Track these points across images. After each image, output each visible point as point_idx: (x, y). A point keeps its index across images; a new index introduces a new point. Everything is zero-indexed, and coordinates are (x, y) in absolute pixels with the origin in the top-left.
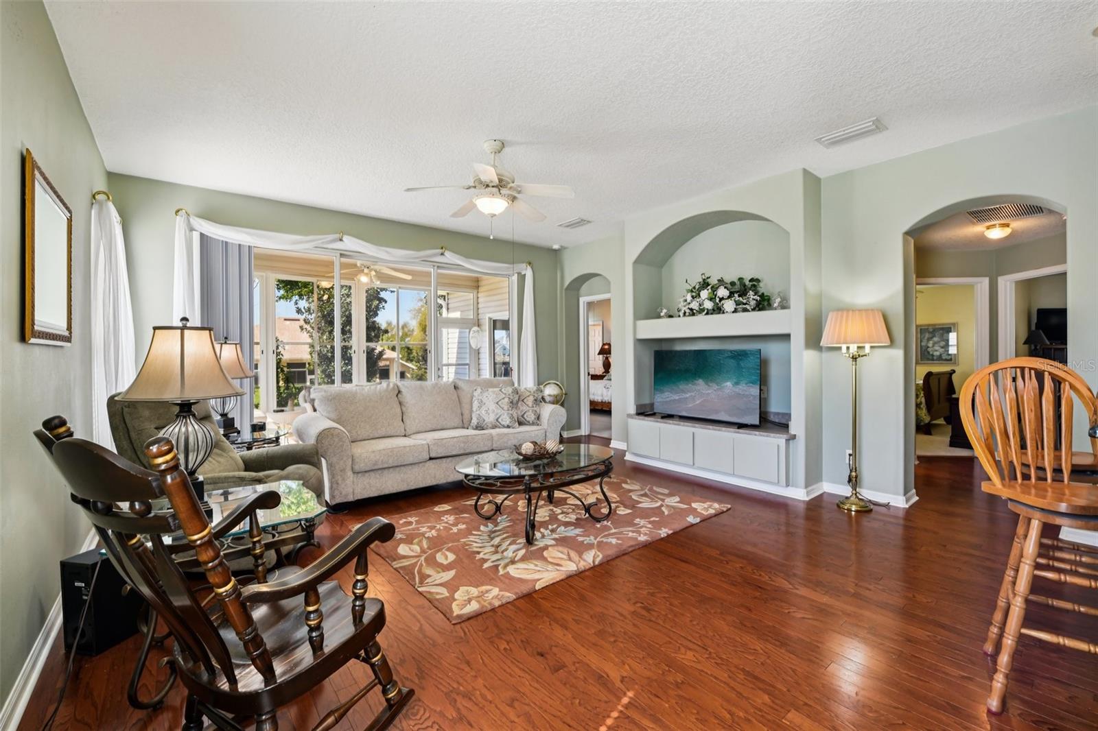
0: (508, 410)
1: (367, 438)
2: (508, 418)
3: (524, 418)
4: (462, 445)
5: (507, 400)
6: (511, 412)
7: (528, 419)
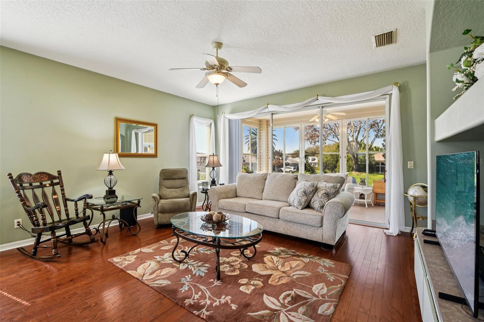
0: (300, 197)
1: (245, 197)
2: (297, 201)
3: (313, 204)
4: (259, 210)
5: (302, 190)
6: (300, 198)
7: (315, 206)
